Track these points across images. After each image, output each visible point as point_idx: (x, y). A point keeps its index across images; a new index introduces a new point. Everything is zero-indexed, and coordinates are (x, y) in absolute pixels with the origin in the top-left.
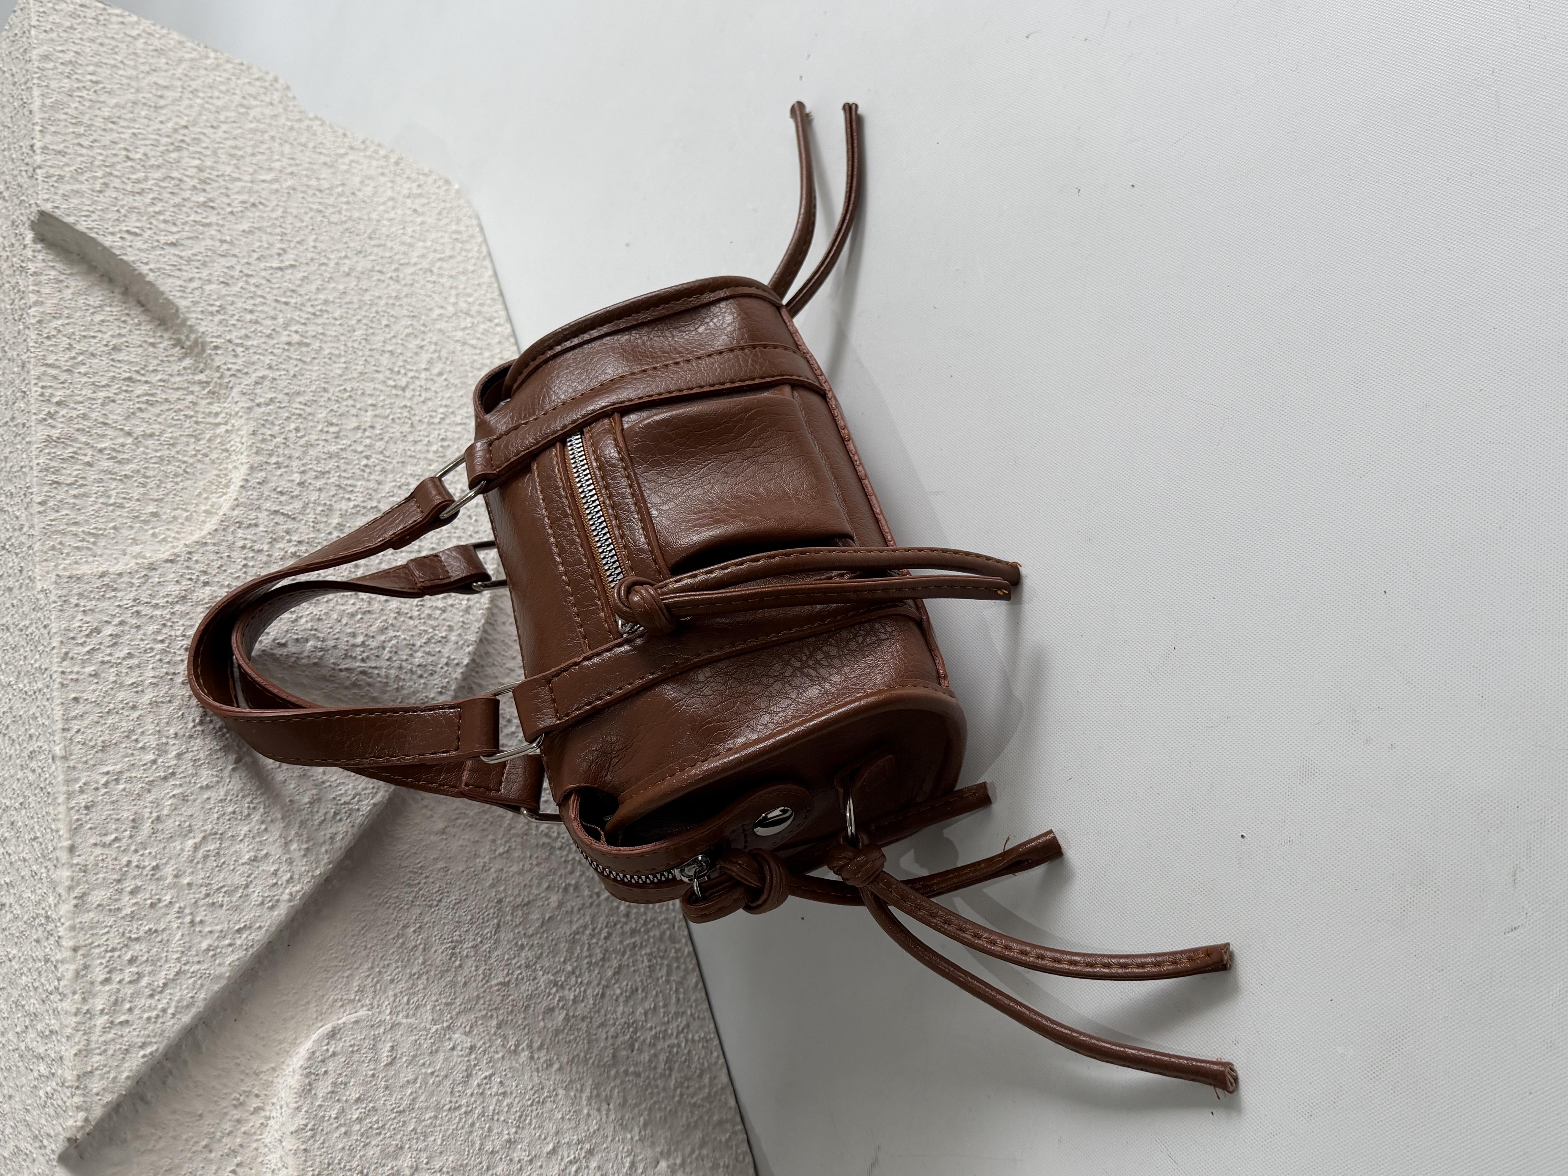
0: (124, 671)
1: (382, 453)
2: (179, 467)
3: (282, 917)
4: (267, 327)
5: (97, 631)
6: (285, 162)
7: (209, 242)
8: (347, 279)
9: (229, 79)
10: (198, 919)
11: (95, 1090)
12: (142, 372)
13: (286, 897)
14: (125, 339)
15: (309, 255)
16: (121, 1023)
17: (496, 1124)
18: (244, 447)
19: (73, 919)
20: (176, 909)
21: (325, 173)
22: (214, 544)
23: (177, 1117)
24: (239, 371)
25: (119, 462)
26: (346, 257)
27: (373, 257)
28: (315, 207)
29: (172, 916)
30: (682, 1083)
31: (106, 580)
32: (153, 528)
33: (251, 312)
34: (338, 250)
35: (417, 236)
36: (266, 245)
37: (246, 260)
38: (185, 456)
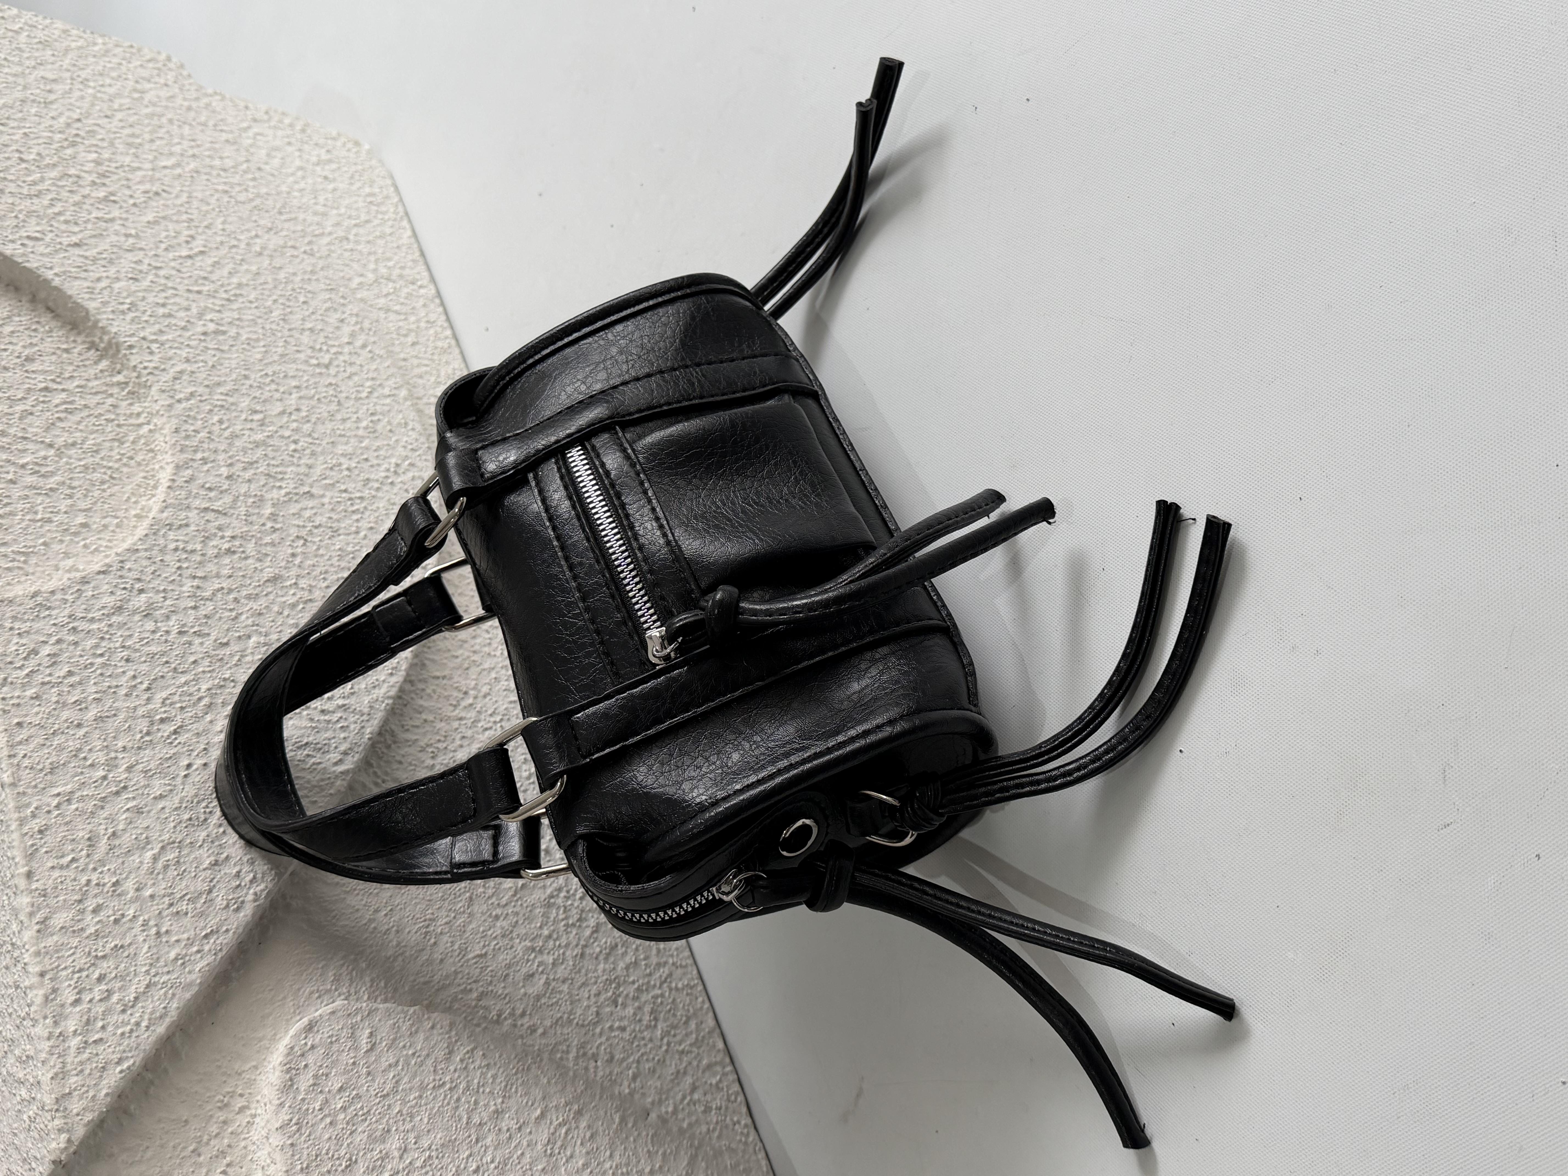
0: (66, 689)
1: (310, 435)
2: (105, 473)
3: (249, 918)
4: (182, 319)
5: (35, 652)
6: (186, 144)
7: (114, 238)
8: (259, 259)
9: (120, 64)
10: (164, 930)
11: (75, 1111)
12: (58, 380)
13: (250, 897)
14: (37, 348)
15: (219, 239)
16: (95, 1042)
17: (482, 1097)
18: (168, 446)
19: (37, 944)
20: (140, 923)
21: (228, 151)
22: (146, 550)
23: (162, 1125)
24: (156, 368)
25: (43, 476)
26: (257, 236)
27: (284, 233)
28: (220, 188)
29: (137, 930)
30: (668, 1032)
31: (39, 599)
32: (84, 539)
33: (164, 305)
34: (248, 230)
35: (329, 204)
36: (173, 234)
37: (153, 253)
38: (109, 461)
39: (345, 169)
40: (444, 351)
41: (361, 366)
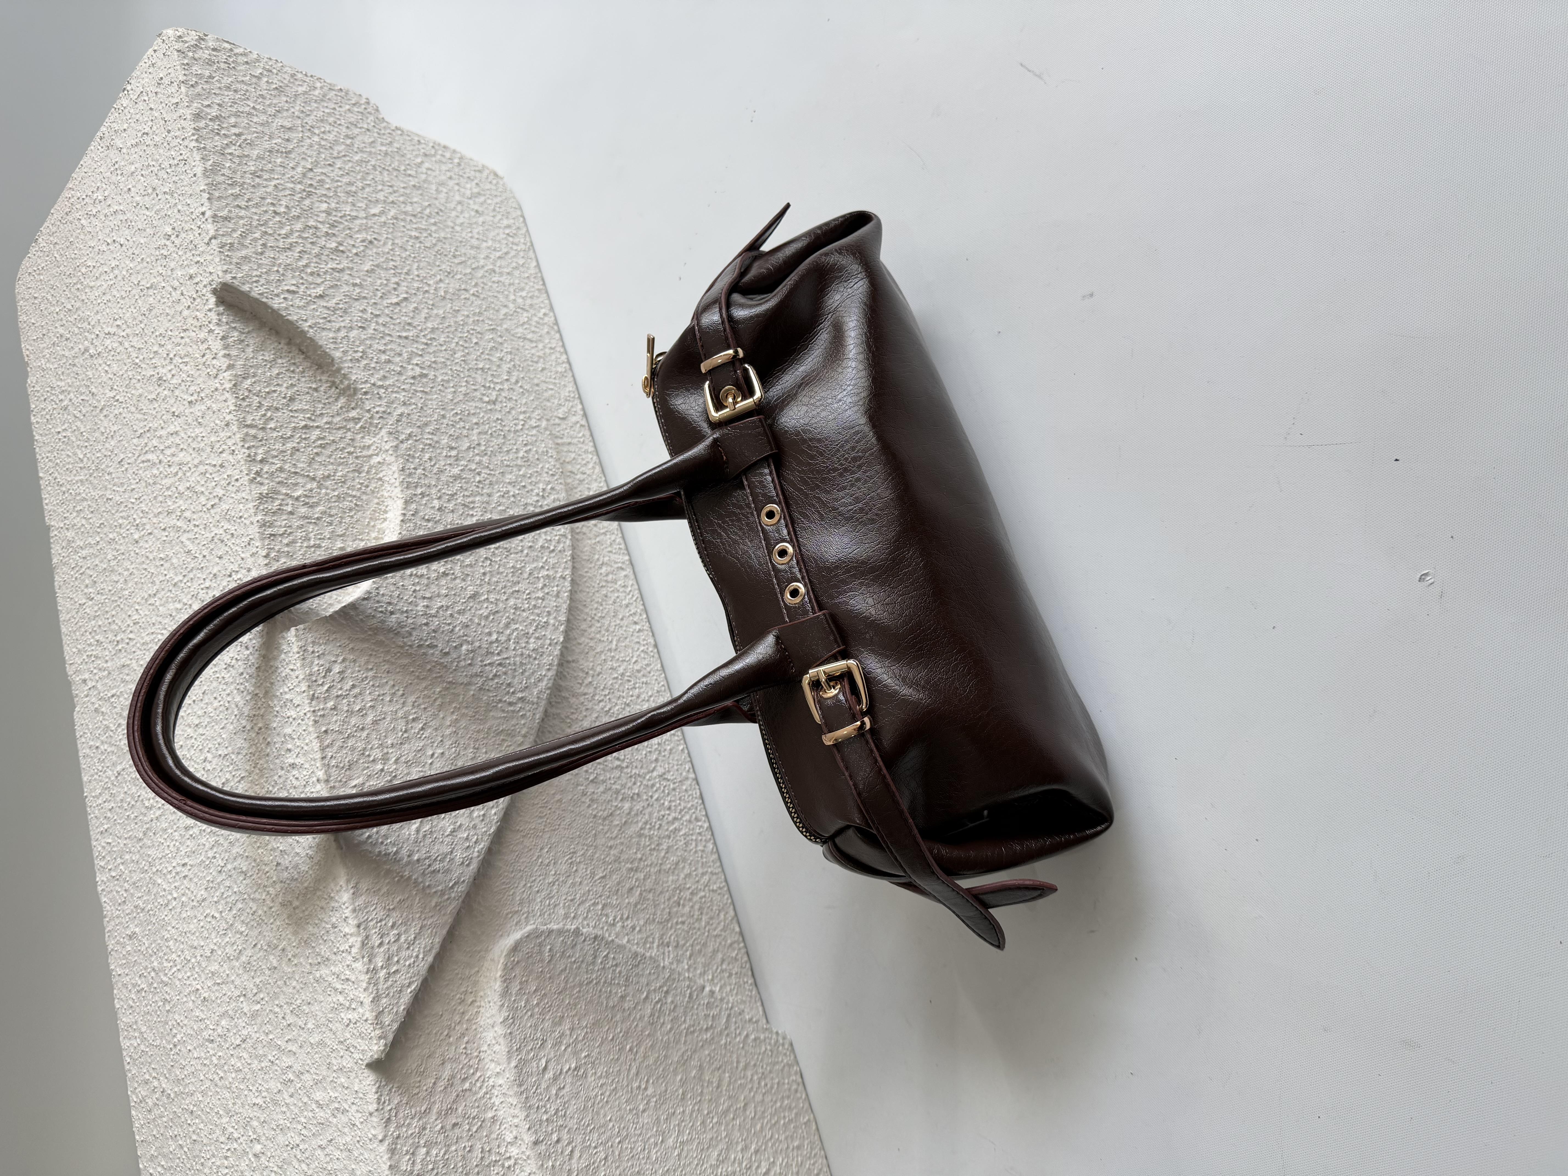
0: (352, 700)
1: (488, 467)
2: (351, 501)
3: (476, 870)
4: (397, 364)
6: (386, 190)
7: (345, 288)
8: (444, 303)
10: (427, 884)
11: (386, 1023)
12: (313, 418)
13: (476, 854)
14: (296, 389)
15: (416, 285)
16: (394, 973)
17: (613, 987)
21: (416, 196)
24: (384, 412)
25: (311, 507)
26: (441, 280)
27: (459, 276)
28: (413, 234)
30: (709, 923)
33: (384, 352)
34: (434, 275)
35: (481, 237)
36: (385, 282)
37: (373, 301)
38: (353, 490)
39: (489, 201)
40: (563, 375)
41: (516, 401)
